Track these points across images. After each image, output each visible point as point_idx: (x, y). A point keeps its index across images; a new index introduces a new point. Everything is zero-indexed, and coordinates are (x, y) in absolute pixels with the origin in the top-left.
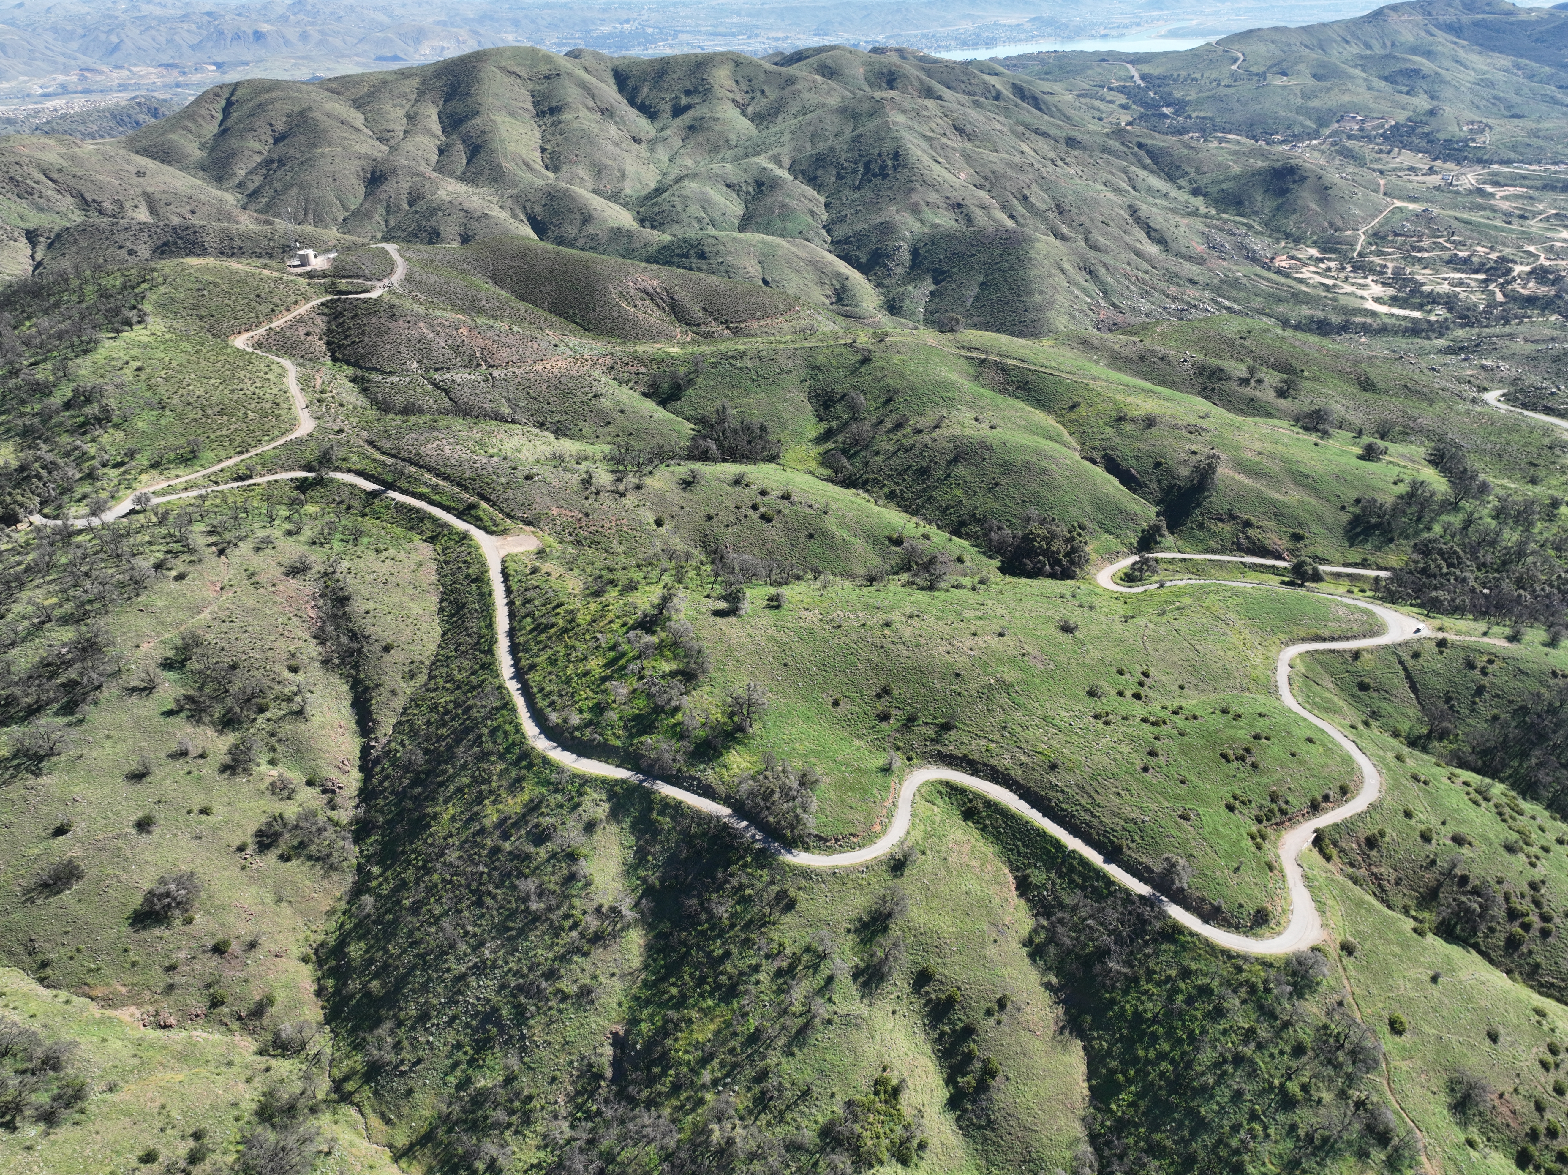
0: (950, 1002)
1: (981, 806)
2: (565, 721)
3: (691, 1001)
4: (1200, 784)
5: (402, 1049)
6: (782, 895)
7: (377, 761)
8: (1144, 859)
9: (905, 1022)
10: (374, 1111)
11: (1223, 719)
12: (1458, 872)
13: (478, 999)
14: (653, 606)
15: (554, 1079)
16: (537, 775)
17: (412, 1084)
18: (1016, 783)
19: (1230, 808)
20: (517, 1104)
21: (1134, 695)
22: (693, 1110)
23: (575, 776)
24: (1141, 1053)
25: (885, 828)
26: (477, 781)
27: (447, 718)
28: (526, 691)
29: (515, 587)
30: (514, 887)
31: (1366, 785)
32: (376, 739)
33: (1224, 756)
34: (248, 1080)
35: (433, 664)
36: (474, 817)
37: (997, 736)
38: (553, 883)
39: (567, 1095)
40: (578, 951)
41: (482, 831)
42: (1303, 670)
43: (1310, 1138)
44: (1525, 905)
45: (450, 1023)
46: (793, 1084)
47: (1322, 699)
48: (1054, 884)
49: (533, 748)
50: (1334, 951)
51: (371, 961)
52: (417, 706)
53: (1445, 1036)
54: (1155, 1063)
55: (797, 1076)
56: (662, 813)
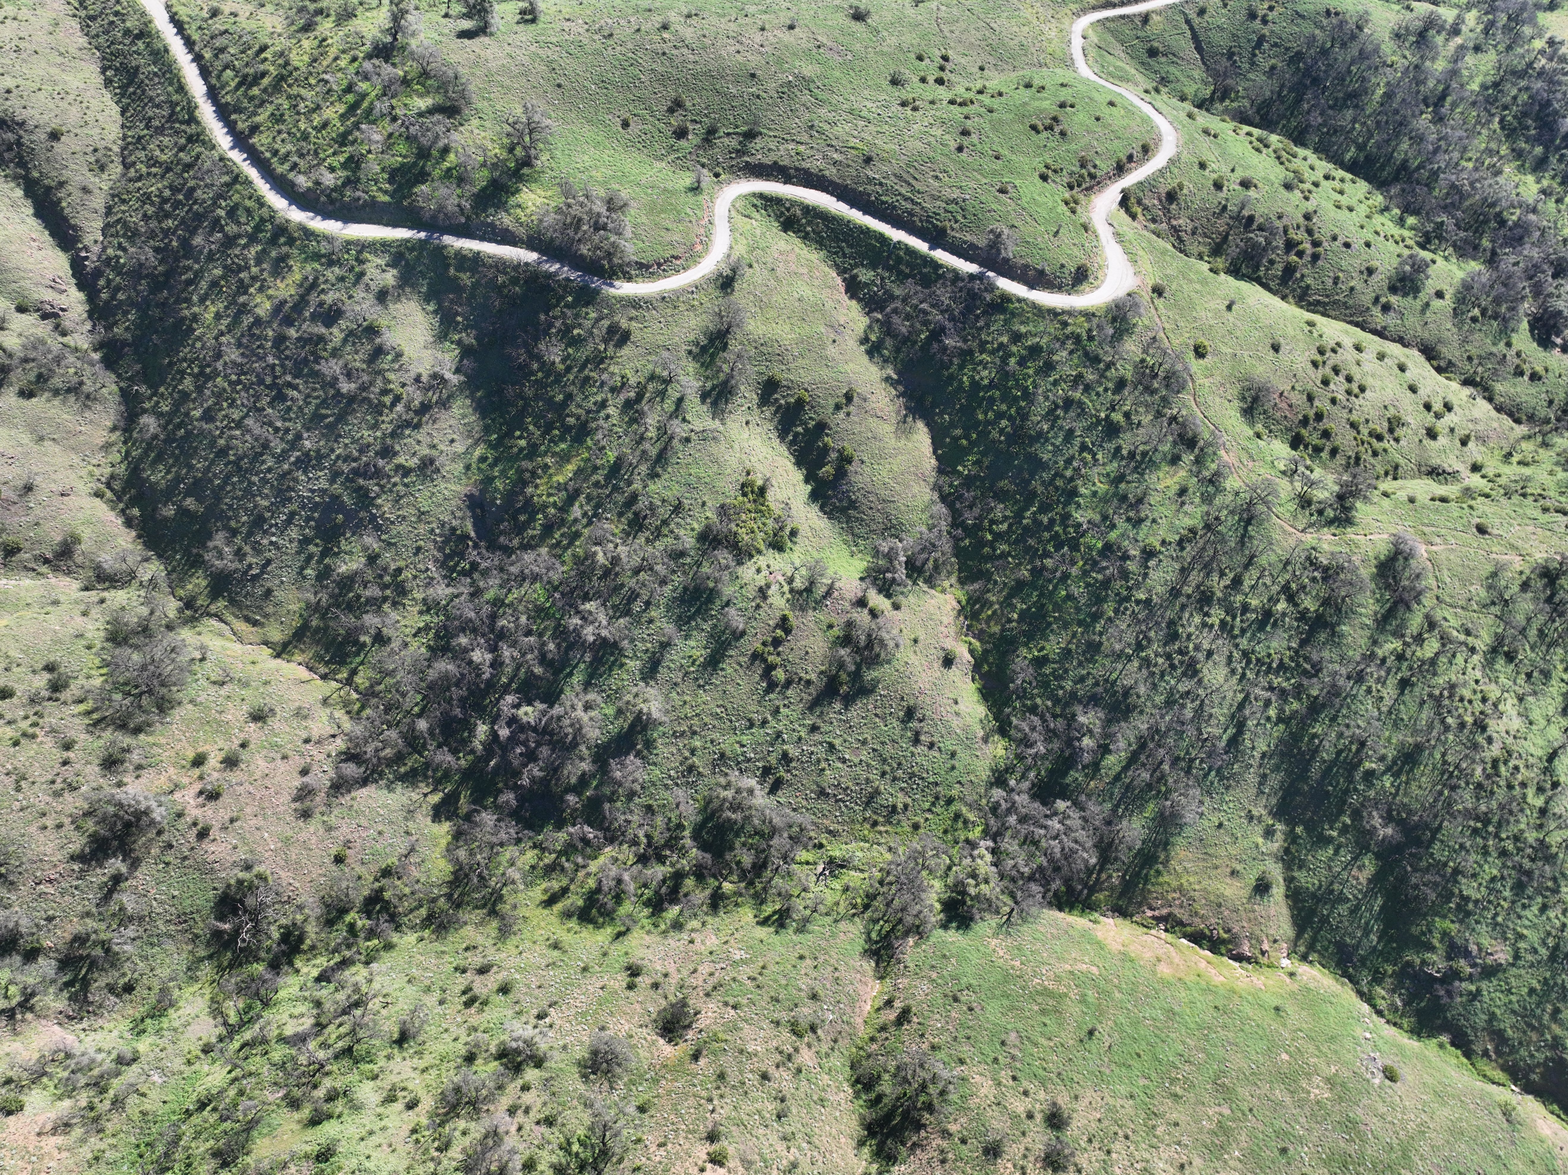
0: (800, 403)
1: (799, 212)
2: (317, 183)
3: (543, 448)
4: (1014, 157)
5: (245, 555)
6: (613, 330)
7: (98, 273)
8: (968, 237)
9: (759, 430)
10: (237, 617)
11: (1028, 92)
12: (1246, 213)
13: (313, 491)
14: (382, 32)
15: (419, 549)
16: (303, 249)
17: (269, 584)
18: (832, 183)
19: (1044, 178)
20: (387, 579)
21: (936, 81)
22: (571, 544)
23: (349, 243)
24: (981, 417)
25: (706, 246)
26: (231, 271)
27: (167, 207)
28: (255, 158)
29: (196, 37)
30: (316, 374)
31: (1164, 143)
32: (86, 249)
33: (1034, 128)
34: (85, 614)
35: (123, 149)
36: (244, 309)
37: (805, 138)
38: (358, 362)
39: (436, 561)
40: (408, 424)
41: (258, 321)
42: (1096, 40)
43: (1132, 455)
44: (1300, 236)
45: (289, 521)
46: (664, 501)
47: (1116, 68)
48: (882, 279)
49: (287, 221)
50: (1146, 295)
51: (178, 480)
52: (124, 201)
53: (1239, 353)
54: (994, 423)
55: (667, 494)
56: (460, 268)
